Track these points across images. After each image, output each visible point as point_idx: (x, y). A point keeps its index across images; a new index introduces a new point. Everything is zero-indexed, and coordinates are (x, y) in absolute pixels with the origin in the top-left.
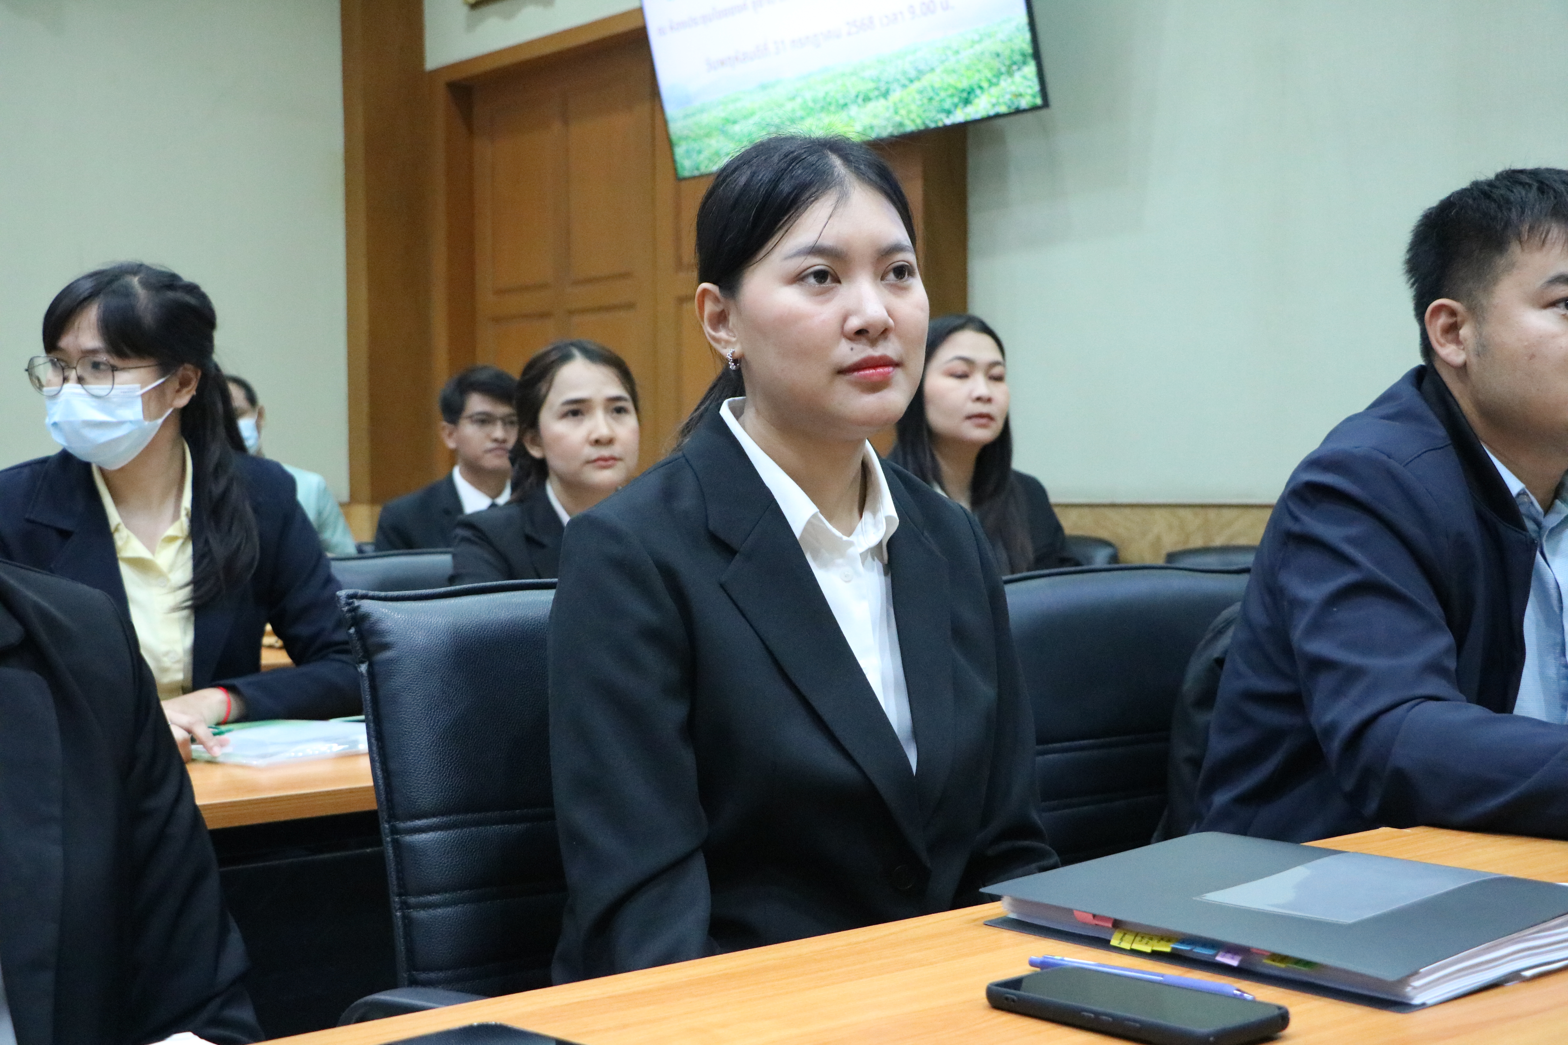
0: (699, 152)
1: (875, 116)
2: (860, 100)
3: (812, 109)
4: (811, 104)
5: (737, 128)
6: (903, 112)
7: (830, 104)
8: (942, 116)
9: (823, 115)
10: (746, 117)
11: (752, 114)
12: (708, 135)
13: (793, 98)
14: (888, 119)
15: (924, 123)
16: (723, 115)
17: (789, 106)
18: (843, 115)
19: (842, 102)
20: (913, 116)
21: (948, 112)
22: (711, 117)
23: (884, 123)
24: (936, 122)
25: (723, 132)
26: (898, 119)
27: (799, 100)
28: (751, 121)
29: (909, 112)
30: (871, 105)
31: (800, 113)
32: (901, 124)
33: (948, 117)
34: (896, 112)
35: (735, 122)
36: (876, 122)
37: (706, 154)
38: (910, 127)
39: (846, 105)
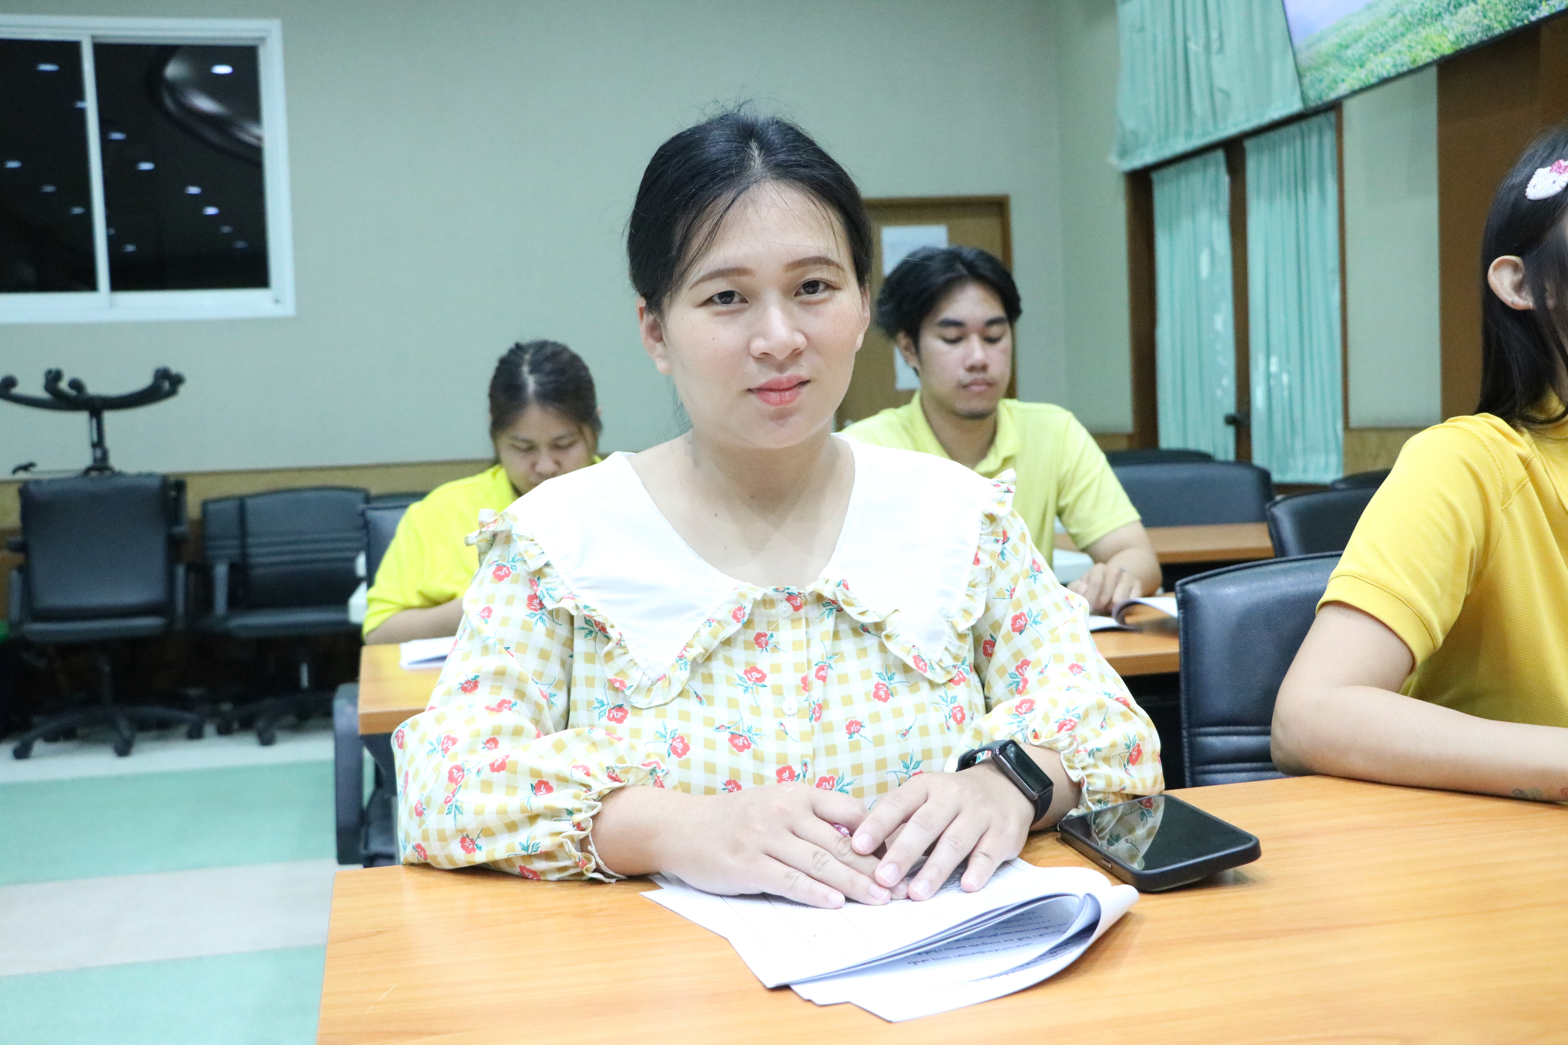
0: (1321, 81)
1: (1466, 23)
2: (1452, 8)
3: (1410, 24)
4: (1409, 19)
5: (1349, 52)
6: (1491, 14)
7: (1426, 16)
8: (1528, 12)
9: (1420, 28)
10: (1356, 41)
11: (1361, 36)
12: (1326, 63)
13: (1393, 15)
14: (1477, 24)
15: (1511, 24)
16: (1337, 40)
17: (1392, 23)
18: (1438, 25)
19: (1436, 12)
20: (1499, 18)
21: (1534, 8)
22: (1327, 45)
23: (1473, 29)
24: (1522, 20)
25: (1339, 58)
26: (1486, 22)
27: (1399, 16)
28: (1360, 45)
29: (1497, 13)
30: (1462, 11)
31: (1401, 29)
32: (1489, 28)
33: (1533, 13)
34: (1485, 17)
35: (1347, 47)
36: (1467, 29)
37: (1326, 82)
38: (1498, 30)
39: (1439, 14)
